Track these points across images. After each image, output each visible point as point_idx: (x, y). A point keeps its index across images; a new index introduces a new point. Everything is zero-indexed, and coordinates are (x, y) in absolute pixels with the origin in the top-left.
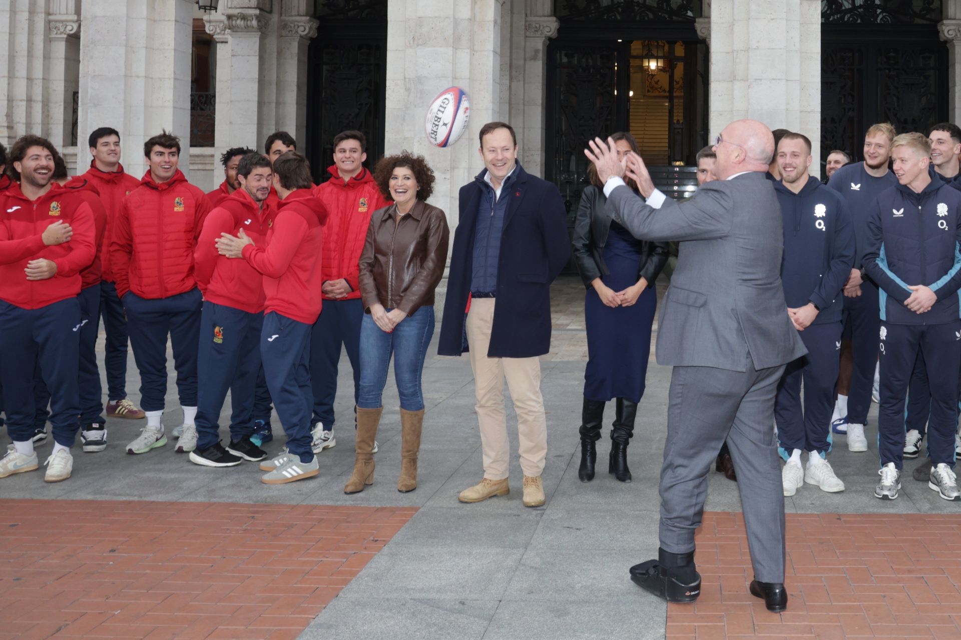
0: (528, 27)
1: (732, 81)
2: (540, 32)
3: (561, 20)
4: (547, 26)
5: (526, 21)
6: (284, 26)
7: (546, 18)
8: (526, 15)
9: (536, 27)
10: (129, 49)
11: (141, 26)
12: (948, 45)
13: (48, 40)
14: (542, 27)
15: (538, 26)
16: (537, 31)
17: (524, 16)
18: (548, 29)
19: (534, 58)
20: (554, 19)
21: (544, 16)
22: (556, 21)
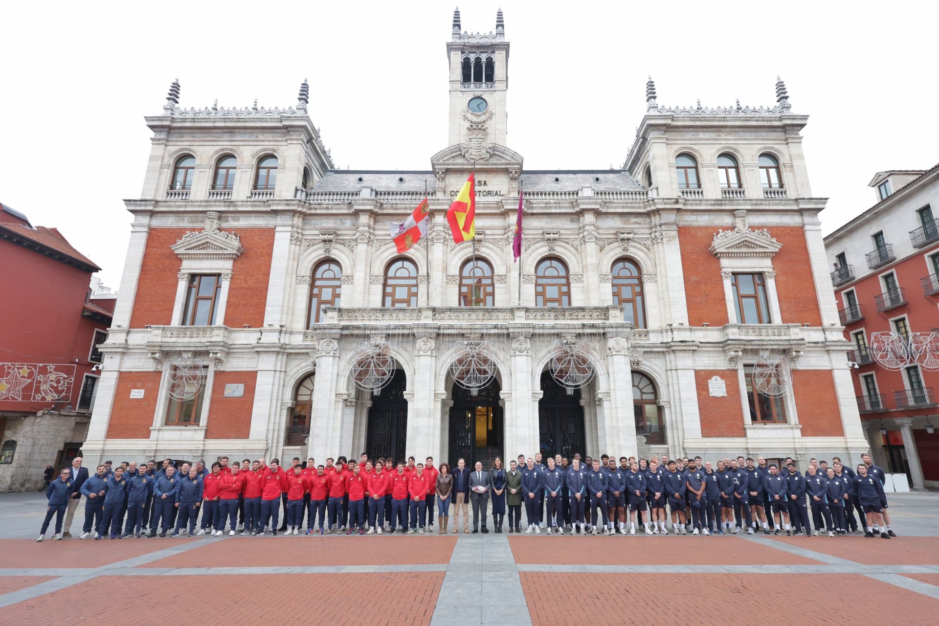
2: (448, 405)
6: (362, 404)
7: (450, 401)
10: (328, 419)
11: (332, 411)
12: (583, 408)
13: (281, 409)
18: (450, 404)
19: (446, 414)
20: (453, 401)
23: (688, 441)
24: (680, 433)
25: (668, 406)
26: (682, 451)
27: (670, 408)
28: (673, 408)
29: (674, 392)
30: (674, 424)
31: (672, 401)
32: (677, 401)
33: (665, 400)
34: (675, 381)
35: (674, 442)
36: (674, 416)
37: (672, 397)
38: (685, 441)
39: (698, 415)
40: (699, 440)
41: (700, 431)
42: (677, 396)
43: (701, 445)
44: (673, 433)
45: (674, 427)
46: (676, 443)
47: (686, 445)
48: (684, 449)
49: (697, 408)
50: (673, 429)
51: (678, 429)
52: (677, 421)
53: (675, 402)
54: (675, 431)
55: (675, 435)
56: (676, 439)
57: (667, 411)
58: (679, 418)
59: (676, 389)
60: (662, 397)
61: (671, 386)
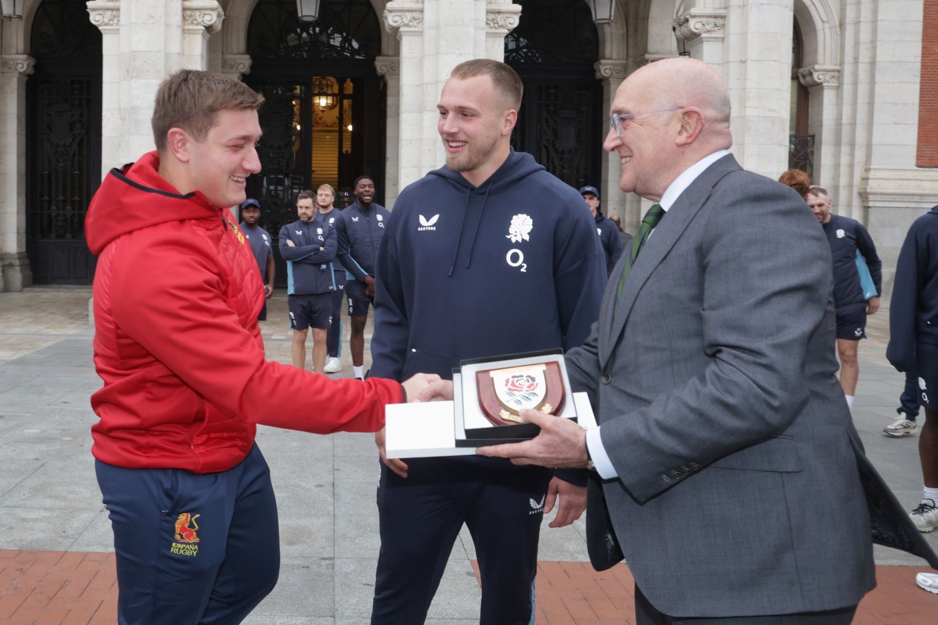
0: (224, 63)
1: (420, 112)
2: (235, 69)
3: (253, 57)
4: (242, 63)
5: (223, 58)
7: (240, 56)
8: (223, 53)
9: (231, 64)
12: (603, 83)
14: (237, 64)
15: (233, 63)
16: (232, 68)
17: (221, 54)
18: (242, 66)
20: (248, 56)
21: (238, 54)
22: (250, 59)
23: (879, 174)
24: (860, 155)
25: (834, 83)
26: (856, 202)
27: (839, 88)
28: (847, 88)
29: (857, 43)
30: (846, 130)
31: (848, 69)
32: (863, 69)
33: (828, 67)
34: (866, 13)
35: (836, 177)
36: (846, 110)
37: (849, 58)
38: (872, 174)
39: (916, 108)
40: (908, 175)
41: (914, 151)
42: (864, 56)
43: (912, 188)
44: (837, 155)
45: (845, 139)
46: (843, 181)
47: (873, 186)
48: (864, 196)
49: (917, 87)
50: (838, 143)
51: (852, 145)
52: (853, 124)
53: (855, 74)
54: (845, 149)
55: (844, 159)
56: (844, 170)
57: (828, 97)
58: (862, 116)
59: (865, 35)
60: (820, 57)
61: (849, 30)
